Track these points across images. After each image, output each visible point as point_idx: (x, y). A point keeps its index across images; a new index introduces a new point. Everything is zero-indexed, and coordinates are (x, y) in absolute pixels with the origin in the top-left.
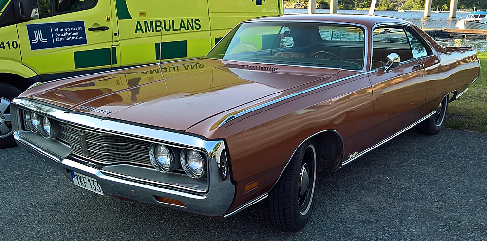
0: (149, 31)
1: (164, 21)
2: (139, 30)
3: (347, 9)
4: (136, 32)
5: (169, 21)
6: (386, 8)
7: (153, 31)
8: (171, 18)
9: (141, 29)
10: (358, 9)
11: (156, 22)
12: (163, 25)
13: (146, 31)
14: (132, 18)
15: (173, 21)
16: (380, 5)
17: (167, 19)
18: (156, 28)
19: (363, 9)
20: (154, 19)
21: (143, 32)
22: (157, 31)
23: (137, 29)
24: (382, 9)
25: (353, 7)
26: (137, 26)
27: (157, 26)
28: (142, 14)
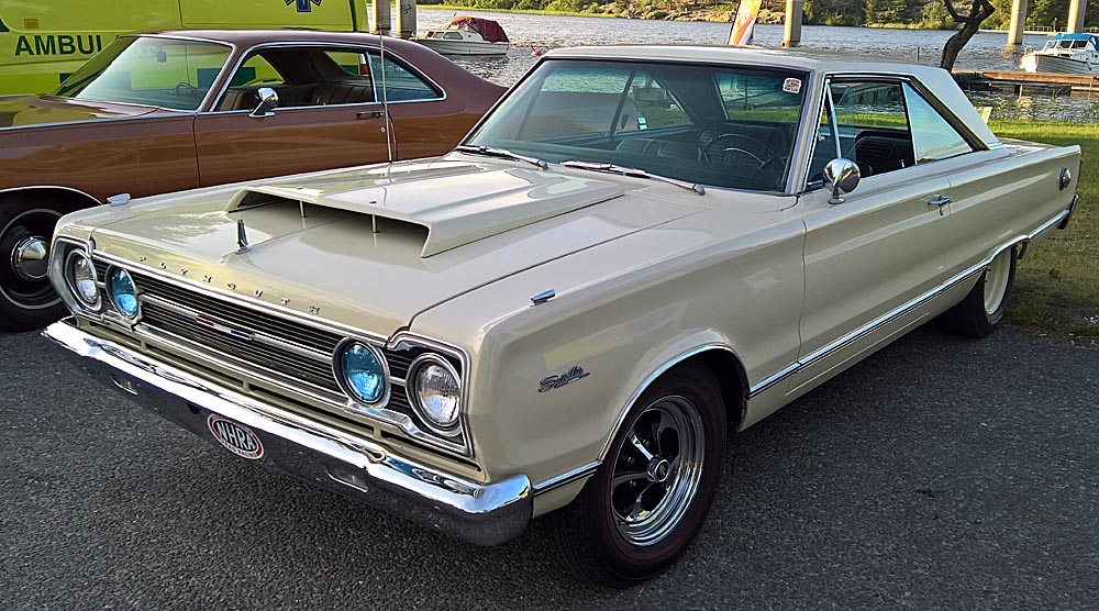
0: (46, 52)
1: (79, 37)
2: (23, 50)
3: (850, 24)
4: (17, 54)
5: (90, 37)
6: (938, 23)
7: (54, 53)
8: (94, 32)
9: (28, 48)
10: (875, 25)
11: (60, 38)
12: (76, 44)
13: (39, 53)
14: (8, 30)
15: (98, 37)
16: (926, 17)
17: (85, 32)
18: (61, 49)
19: (886, 26)
20: (56, 32)
21: (32, 53)
22: (62, 52)
23: (19, 49)
24: (930, 25)
25: (864, 20)
26: (20, 44)
27: (61, 45)
28: (31, 24)
